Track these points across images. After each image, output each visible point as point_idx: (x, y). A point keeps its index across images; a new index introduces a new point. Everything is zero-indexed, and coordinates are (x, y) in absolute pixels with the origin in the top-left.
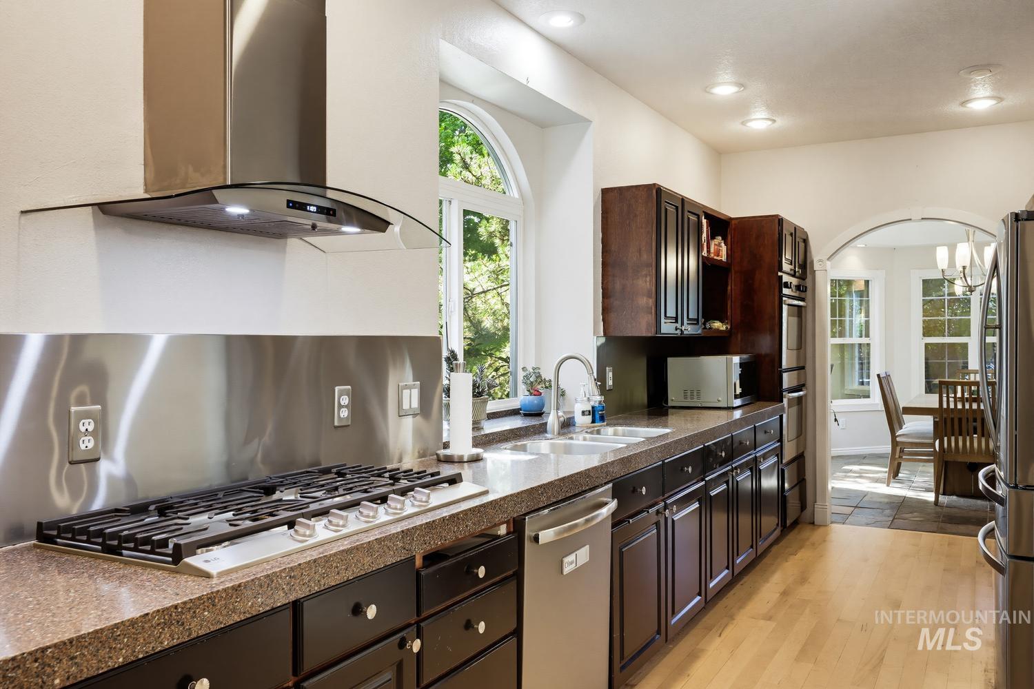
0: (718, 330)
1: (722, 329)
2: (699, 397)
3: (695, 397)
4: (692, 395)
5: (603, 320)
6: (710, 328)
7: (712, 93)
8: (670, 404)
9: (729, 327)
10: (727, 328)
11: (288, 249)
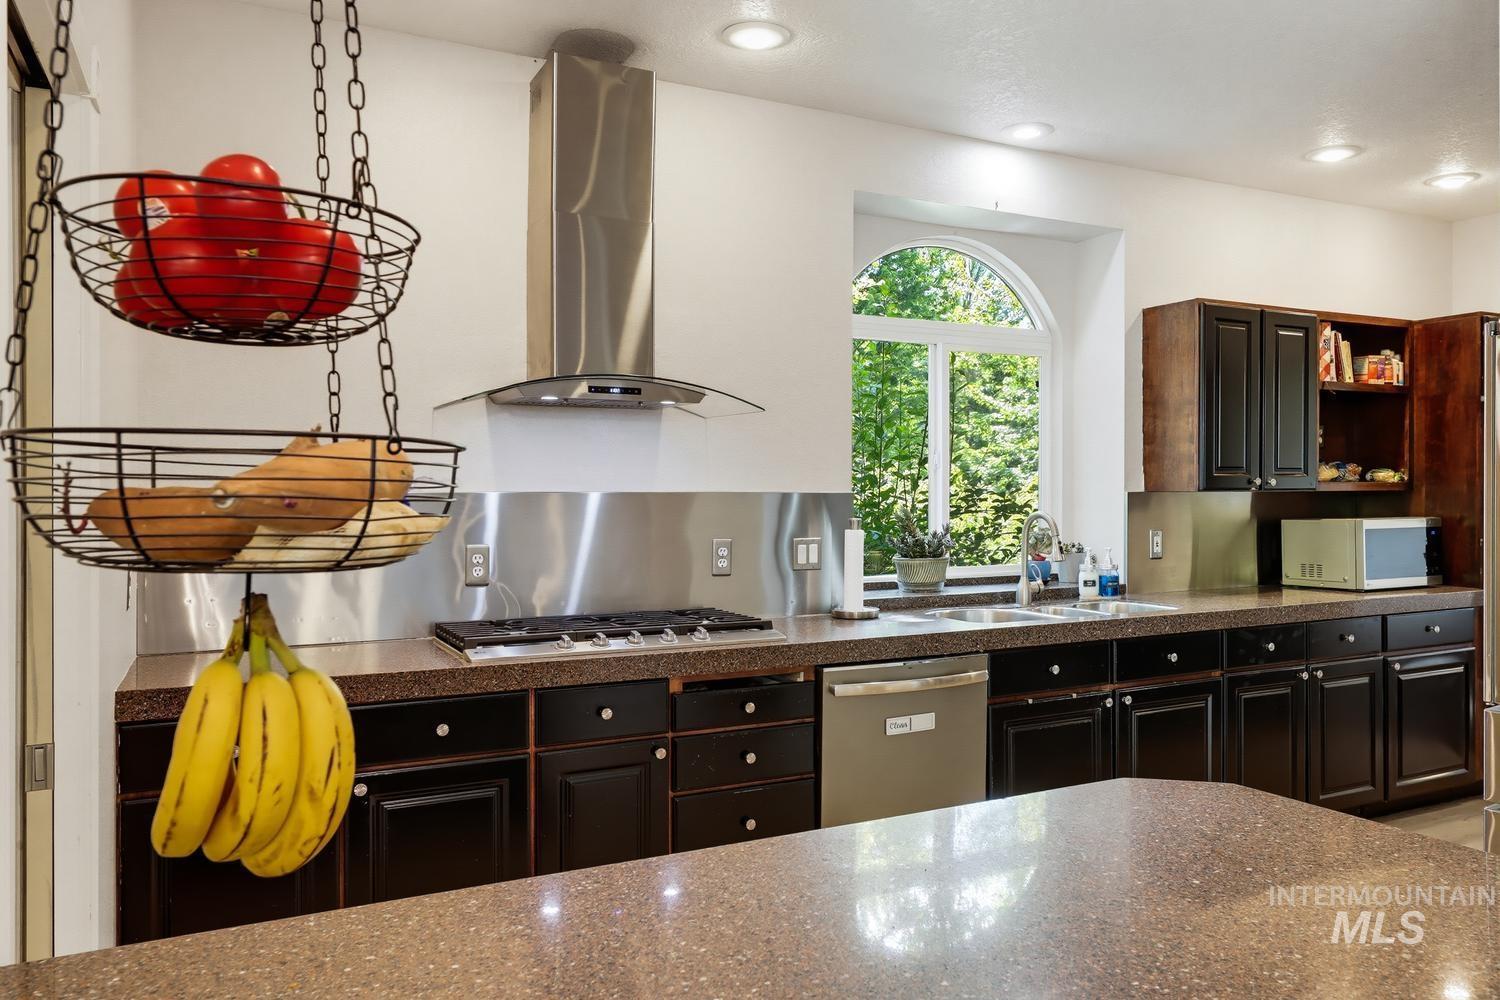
0: (1384, 484)
1: (1391, 480)
2: (1320, 574)
3: (1315, 575)
4: (1311, 571)
5: (1145, 471)
6: (1372, 480)
7: (1313, 162)
8: (1285, 581)
9: (1406, 478)
10: (1402, 479)
11: (664, 417)
